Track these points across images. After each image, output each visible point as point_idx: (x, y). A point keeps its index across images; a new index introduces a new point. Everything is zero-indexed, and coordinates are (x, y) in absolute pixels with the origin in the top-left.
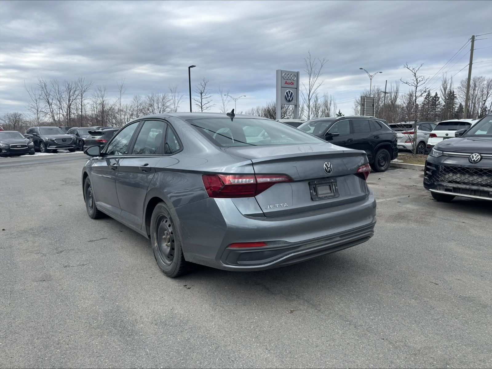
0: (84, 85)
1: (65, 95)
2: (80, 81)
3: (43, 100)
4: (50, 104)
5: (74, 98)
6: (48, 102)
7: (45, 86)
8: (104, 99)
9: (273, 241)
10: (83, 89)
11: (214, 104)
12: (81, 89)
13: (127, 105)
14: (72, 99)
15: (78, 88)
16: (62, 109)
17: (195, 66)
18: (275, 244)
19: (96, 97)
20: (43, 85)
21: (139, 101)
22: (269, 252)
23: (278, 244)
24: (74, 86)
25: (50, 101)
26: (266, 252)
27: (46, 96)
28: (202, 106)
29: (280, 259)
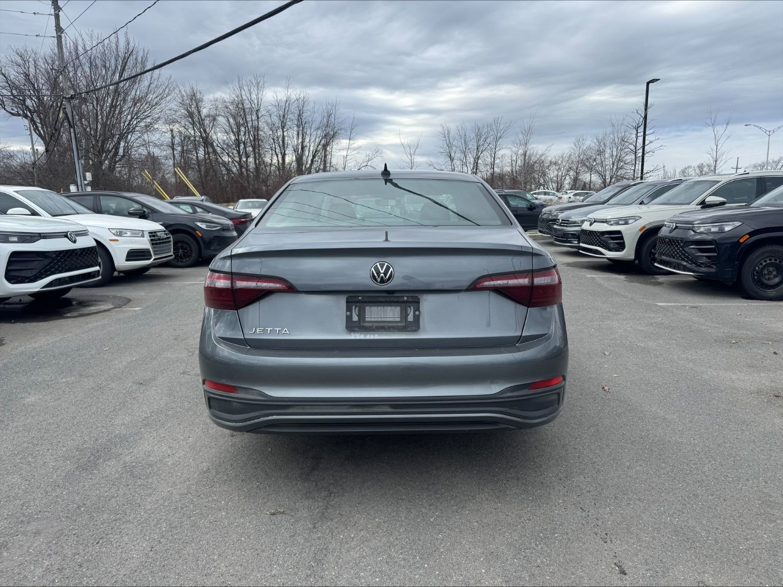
0: (501, 127)
1: (473, 145)
2: (496, 121)
3: (443, 154)
4: (452, 160)
5: (484, 149)
6: (450, 157)
7: (449, 133)
8: (530, 146)
9: (244, 388)
10: (499, 134)
11: (662, 146)
12: (496, 134)
13: (563, 154)
14: (481, 150)
15: (492, 133)
16: (467, 166)
17: (659, 79)
18: (247, 393)
19: (517, 144)
20: (446, 132)
21: (582, 147)
22: (239, 405)
23: (251, 395)
24: (485, 130)
25: (453, 155)
26: (235, 404)
27: (447, 148)
28: (636, 150)
29: (254, 419)
